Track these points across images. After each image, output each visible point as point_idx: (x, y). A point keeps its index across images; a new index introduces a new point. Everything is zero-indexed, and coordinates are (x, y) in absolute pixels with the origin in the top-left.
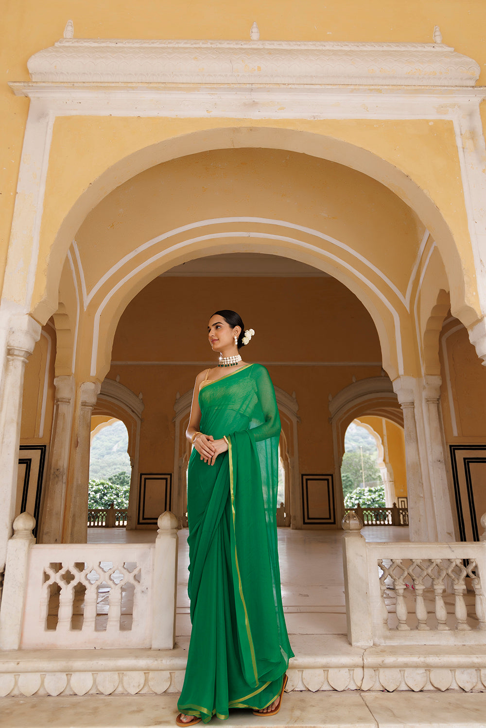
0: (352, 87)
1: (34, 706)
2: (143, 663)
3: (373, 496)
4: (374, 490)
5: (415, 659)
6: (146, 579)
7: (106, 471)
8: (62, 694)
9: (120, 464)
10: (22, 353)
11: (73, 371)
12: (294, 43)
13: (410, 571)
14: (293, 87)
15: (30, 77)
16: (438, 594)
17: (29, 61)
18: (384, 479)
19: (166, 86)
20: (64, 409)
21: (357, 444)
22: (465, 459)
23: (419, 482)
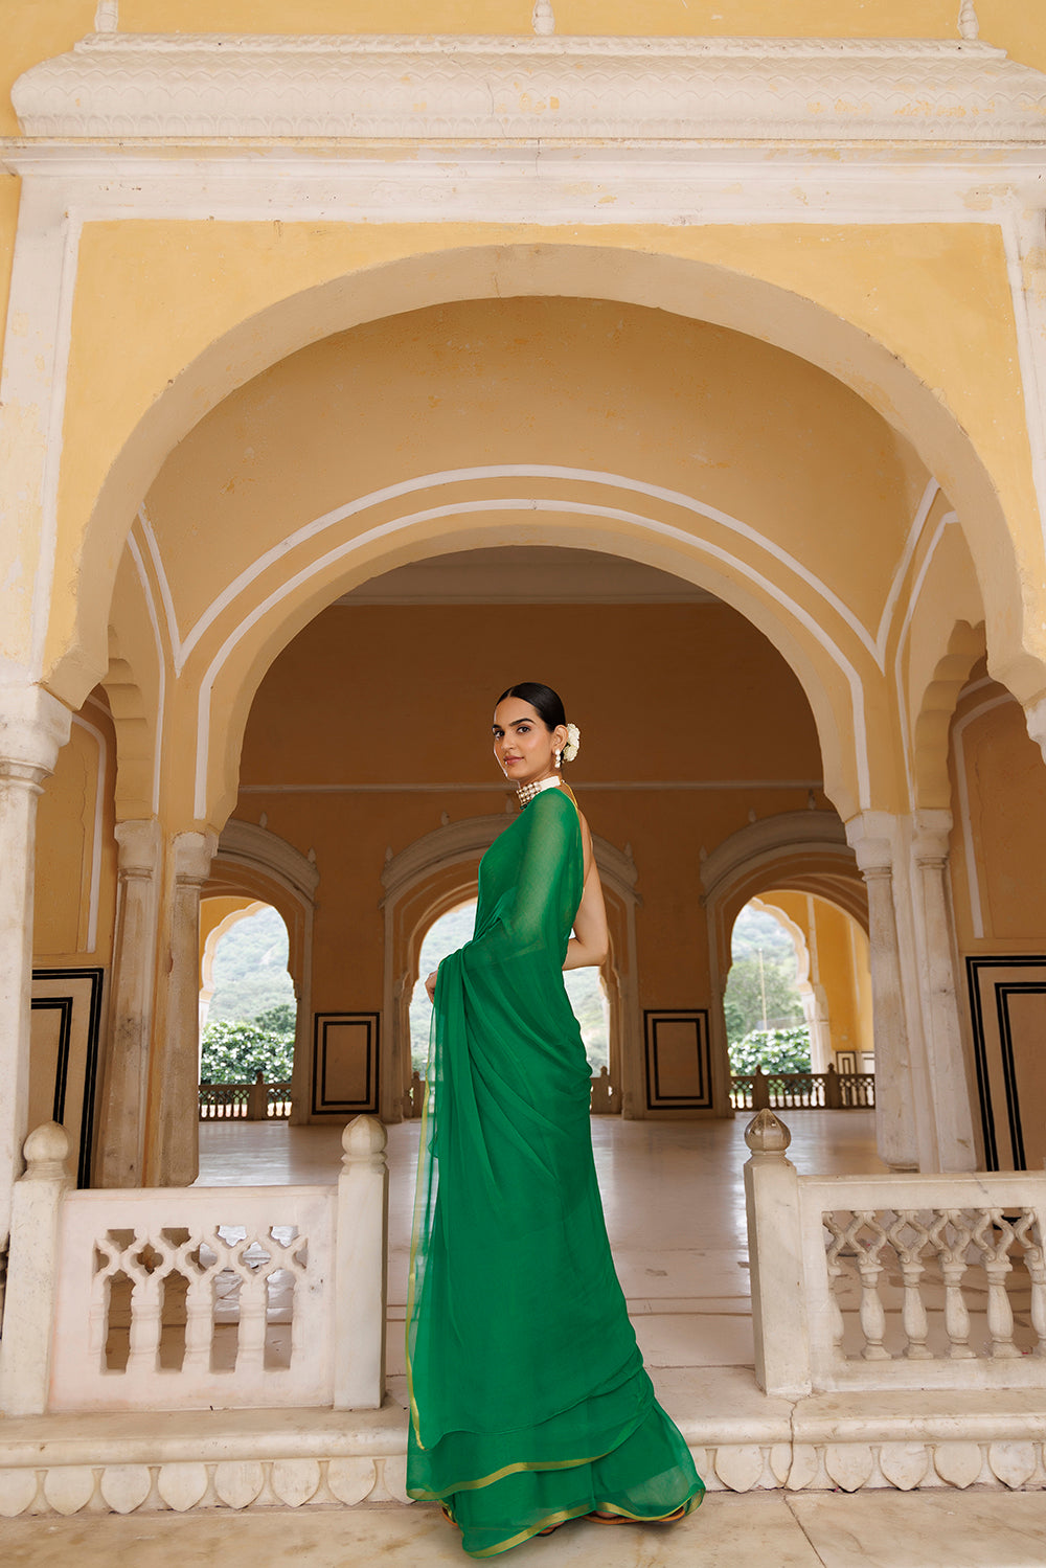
0: (771, 145)
1: (78, 1539)
2: (314, 1441)
3: (784, 1047)
4: (785, 1035)
5: (902, 1424)
6: (318, 1261)
7: (250, 1003)
8: (141, 1509)
9: (278, 990)
10: (29, 773)
11: (156, 808)
12: (636, 40)
13: (893, 1234)
14: (634, 145)
15: (21, 127)
16: (952, 1282)
17: (14, 86)
18: (810, 1015)
19: (339, 148)
20: (137, 889)
21: (753, 943)
22: (997, 986)
23: (901, 1034)
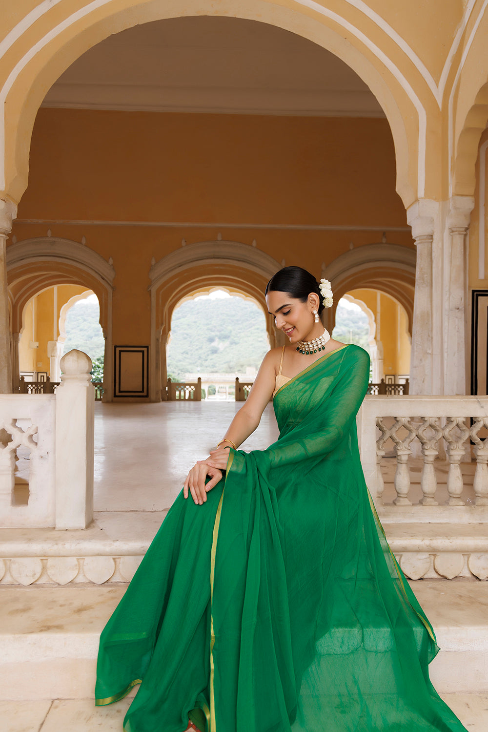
2: (36, 547)
5: (417, 542)
6: (45, 440)
7: (95, 352)
13: (420, 432)
16: (454, 461)
18: (373, 357)
23: (429, 336)
